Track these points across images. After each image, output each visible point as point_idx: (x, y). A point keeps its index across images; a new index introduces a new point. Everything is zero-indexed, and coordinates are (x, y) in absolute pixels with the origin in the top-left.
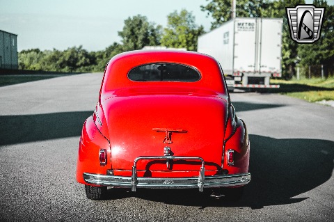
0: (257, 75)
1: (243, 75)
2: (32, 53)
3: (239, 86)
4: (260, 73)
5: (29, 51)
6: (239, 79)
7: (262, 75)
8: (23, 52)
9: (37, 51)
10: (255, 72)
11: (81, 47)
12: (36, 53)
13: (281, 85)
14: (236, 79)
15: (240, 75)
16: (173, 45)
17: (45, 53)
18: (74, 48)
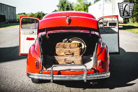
0: (113, 22)
1: (107, 22)
2: (22, 14)
3: (106, 27)
4: (114, 21)
5: (21, 14)
6: (105, 24)
7: (115, 22)
8: (19, 14)
9: (24, 14)
10: (112, 21)
11: (42, 12)
12: (24, 15)
13: (123, 26)
14: (104, 24)
15: (106, 22)
16: (79, 10)
17: (28, 14)
18: (39, 12)
